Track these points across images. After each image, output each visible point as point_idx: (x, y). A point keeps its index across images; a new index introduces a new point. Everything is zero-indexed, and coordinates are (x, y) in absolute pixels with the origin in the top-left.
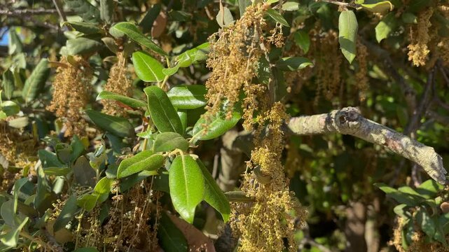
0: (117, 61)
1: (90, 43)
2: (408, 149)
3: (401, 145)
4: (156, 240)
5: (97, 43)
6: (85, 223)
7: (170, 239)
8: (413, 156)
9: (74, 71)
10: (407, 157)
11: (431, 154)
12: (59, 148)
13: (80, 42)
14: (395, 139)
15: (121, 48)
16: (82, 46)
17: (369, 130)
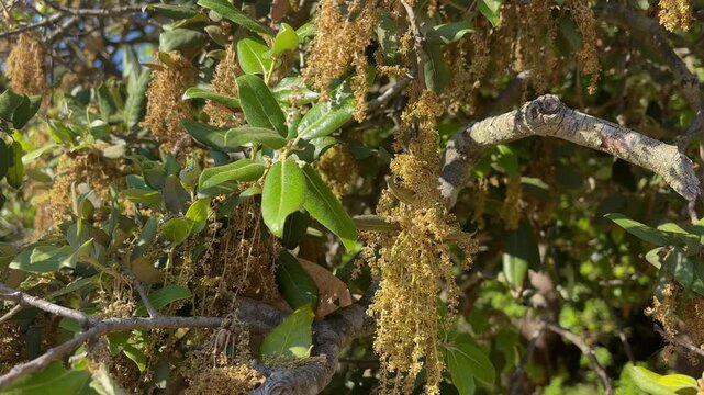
0: (224, 57)
1: (190, 34)
2: (636, 151)
3: (623, 145)
4: (274, 288)
5: (199, 34)
6: (177, 260)
7: (295, 286)
8: (644, 160)
9: (171, 73)
10: (636, 162)
11: (672, 155)
12: (146, 167)
13: (177, 35)
14: (615, 136)
15: (230, 38)
16: (179, 40)
17: (577, 126)
